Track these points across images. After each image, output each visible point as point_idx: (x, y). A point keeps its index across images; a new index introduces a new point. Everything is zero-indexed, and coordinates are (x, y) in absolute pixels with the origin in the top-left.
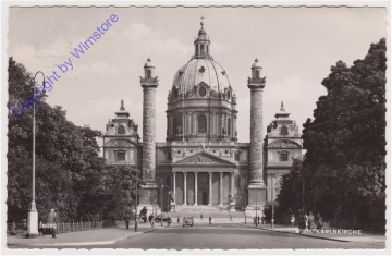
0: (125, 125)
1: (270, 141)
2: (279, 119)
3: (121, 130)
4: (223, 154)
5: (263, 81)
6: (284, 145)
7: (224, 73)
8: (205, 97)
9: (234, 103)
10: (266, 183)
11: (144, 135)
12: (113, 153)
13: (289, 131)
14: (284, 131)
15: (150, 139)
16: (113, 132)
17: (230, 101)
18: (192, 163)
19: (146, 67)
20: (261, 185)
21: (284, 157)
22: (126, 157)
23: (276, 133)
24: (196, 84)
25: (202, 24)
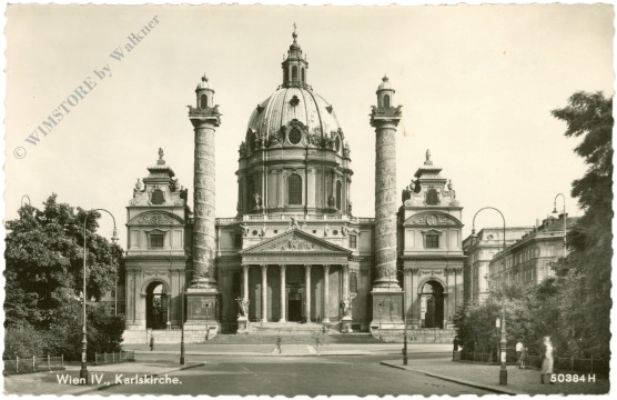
0: (164, 188)
1: (408, 214)
2: (424, 177)
3: (157, 197)
4: (330, 234)
5: (397, 112)
6: (432, 221)
7: (330, 109)
8: (300, 145)
9: (346, 158)
10: (401, 284)
11: (196, 204)
12: (143, 236)
13: (440, 197)
14: (432, 197)
15: (205, 211)
16: (145, 200)
17: (340, 153)
18: (276, 250)
19: (198, 90)
20: (395, 288)
21: (432, 241)
22: (166, 241)
23: (418, 200)
24: (285, 123)
25: (294, 36)
